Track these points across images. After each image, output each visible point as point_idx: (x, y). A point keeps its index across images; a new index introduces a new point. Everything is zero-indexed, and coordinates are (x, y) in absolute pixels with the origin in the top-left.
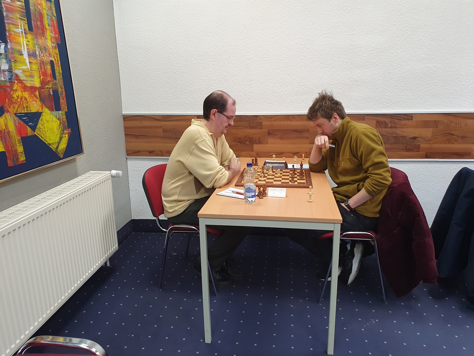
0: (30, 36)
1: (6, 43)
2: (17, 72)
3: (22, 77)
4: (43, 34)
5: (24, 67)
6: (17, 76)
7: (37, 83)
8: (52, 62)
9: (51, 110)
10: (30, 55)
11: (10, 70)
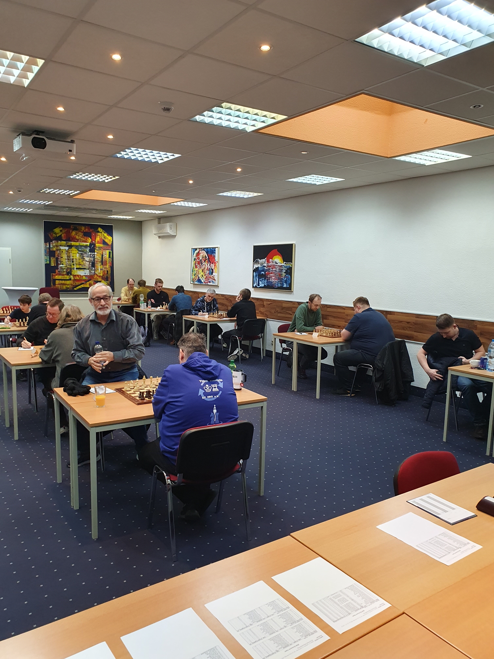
0: (101, 266)
1: (94, 268)
2: (96, 273)
3: (97, 274)
4: (106, 264)
5: (98, 272)
6: (96, 274)
7: (101, 275)
8: (107, 271)
9: (105, 280)
10: (101, 270)
11: (94, 273)
